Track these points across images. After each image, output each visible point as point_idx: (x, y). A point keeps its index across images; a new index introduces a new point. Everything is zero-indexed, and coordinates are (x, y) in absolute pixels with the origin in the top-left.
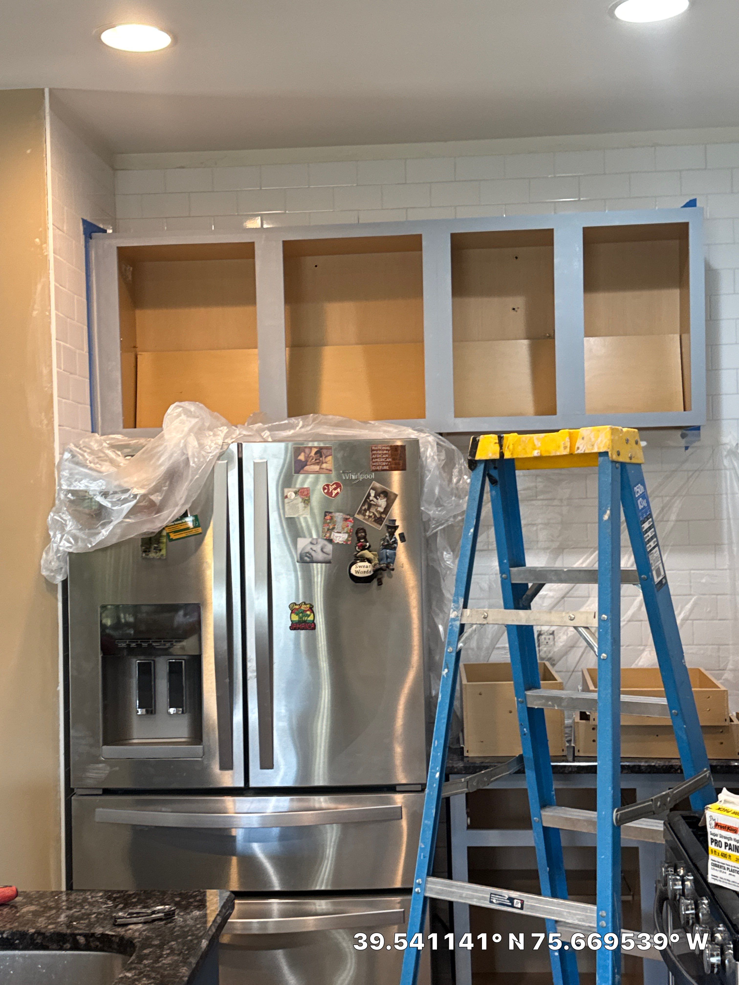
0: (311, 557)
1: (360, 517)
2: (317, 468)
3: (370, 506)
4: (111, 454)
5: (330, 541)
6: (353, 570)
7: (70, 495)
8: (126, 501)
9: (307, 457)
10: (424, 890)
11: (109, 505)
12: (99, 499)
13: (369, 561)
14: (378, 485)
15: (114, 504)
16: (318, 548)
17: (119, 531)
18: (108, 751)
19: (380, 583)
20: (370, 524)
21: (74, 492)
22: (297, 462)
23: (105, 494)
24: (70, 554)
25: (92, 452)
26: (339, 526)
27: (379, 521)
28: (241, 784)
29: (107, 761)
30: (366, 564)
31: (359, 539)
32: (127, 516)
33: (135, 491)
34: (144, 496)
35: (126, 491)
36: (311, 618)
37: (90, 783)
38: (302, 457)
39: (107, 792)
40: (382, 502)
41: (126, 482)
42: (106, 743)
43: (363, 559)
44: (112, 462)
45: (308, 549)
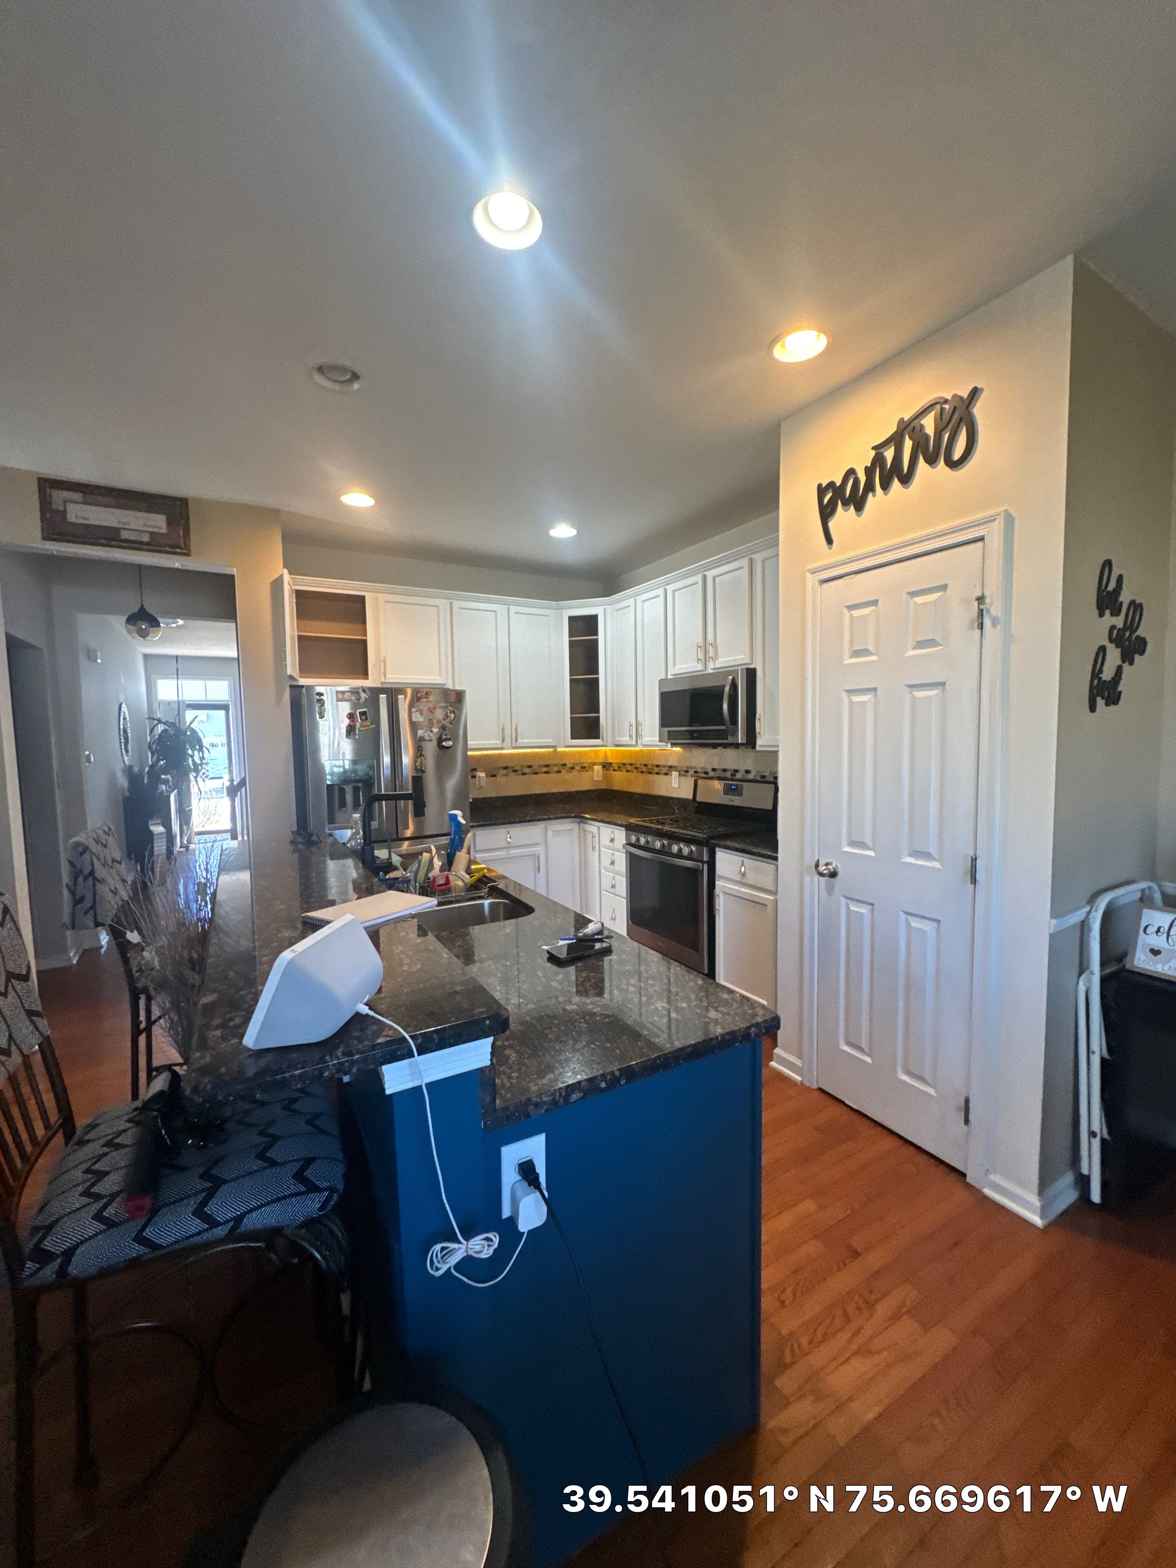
0: (424, 738)
1: (444, 722)
2: (425, 700)
3: (448, 717)
5: (432, 732)
6: (443, 744)
9: (422, 695)
13: (450, 740)
14: (451, 708)
16: (426, 734)
20: (448, 725)
22: (417, 697)
26: (435, 726)
27: (451, 723)
30: (448, 741)
38: (419, 695)
40: (452, 716)
43: (446, 740)
45: (423, 735)
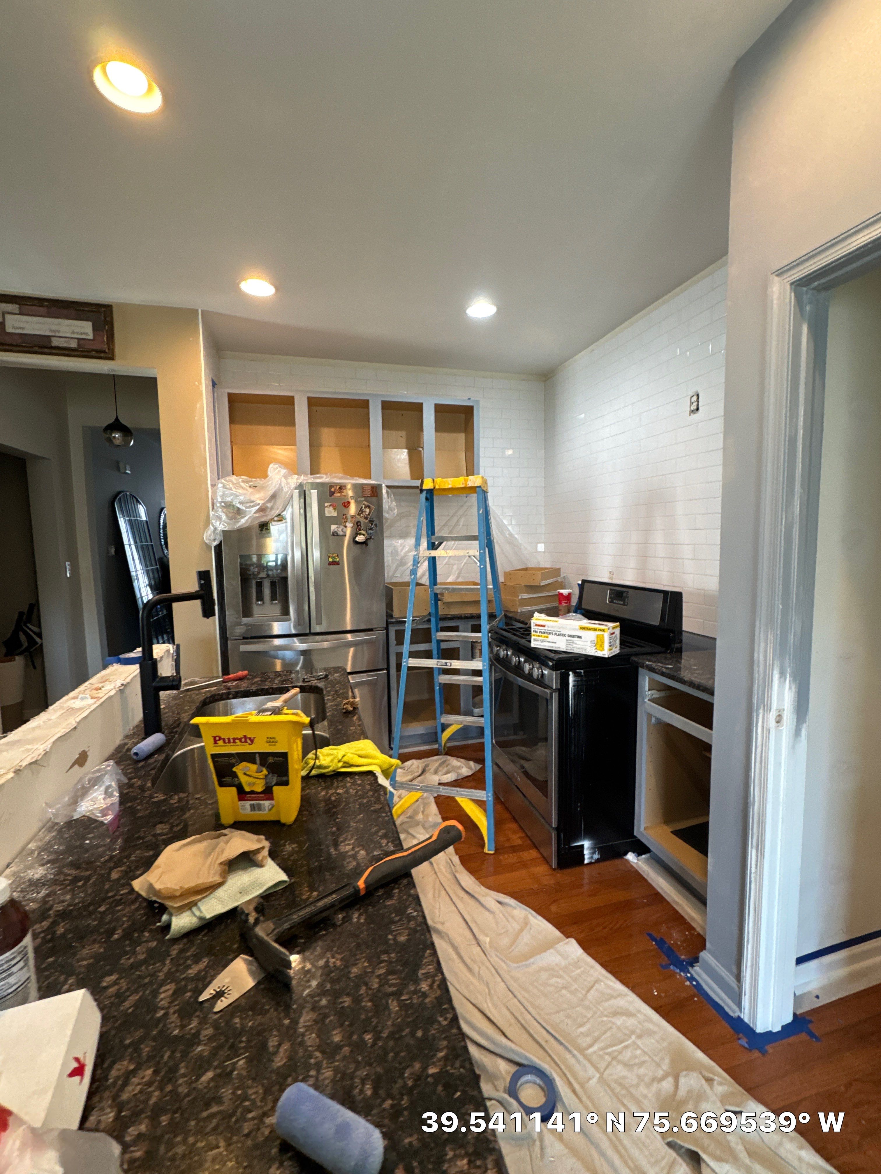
0: (337, 533)
1: (358, 517)
2: (339, 494)
3: (362, 512)
4: (242, 484)
5: (345, 527)
6: (357, 539)
7: (223, 504)
8: (254, 506)
9: (335, 490)
10: (407, 663)
11: (244, 508)
12: (239, 506)
13: (364, 535)
14: (366, 503)
15: (247, 508)
16: (340, 529)
17: (250, 520)
18: (245, 620)
19: (367, 545)
20: (362, 520)
21: (224, 503)
22: (331, 492)
23: (240, 503)
24: (223, 531)
25: (233, 484)
26: (349, 521)
27: (366, 518)
28: (308, 632)
29: (245, 625)
30: (362, 536)
31: (358, 526)
32: (255, 513)
33: (258, 502)
34: (263, 504)
35: (253, 502)
36: (338, 560)
37: (237, 634)
38: (333, 490)
39: (244, 638)
40: (368, 510)
41: (252, 498)
42: (243, 617)
43: (360, 534)
44: (243, 488)
45: (336, 530)
